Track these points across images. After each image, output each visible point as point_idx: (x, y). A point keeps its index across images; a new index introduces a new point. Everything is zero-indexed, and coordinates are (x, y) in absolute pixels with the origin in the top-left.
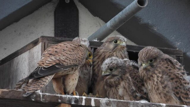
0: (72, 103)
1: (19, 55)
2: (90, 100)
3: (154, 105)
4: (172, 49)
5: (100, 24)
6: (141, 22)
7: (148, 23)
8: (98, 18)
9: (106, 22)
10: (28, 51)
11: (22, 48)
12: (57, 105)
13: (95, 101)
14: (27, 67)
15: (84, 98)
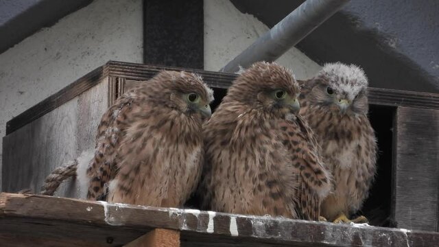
0: (183, 228)
1: (53, 109)
2: (228, 220)
3: (385, 232)
4: (431, 94)
5: (255, 31)
6: (358, 26)
7: (375, 30)
8: (251, 17)
9: (271, 26)
10: (76, 99)
11: (61, 92)
12: (145, 233)
13: (239, 221)
14: (74, 139)
15: (212, 214)
